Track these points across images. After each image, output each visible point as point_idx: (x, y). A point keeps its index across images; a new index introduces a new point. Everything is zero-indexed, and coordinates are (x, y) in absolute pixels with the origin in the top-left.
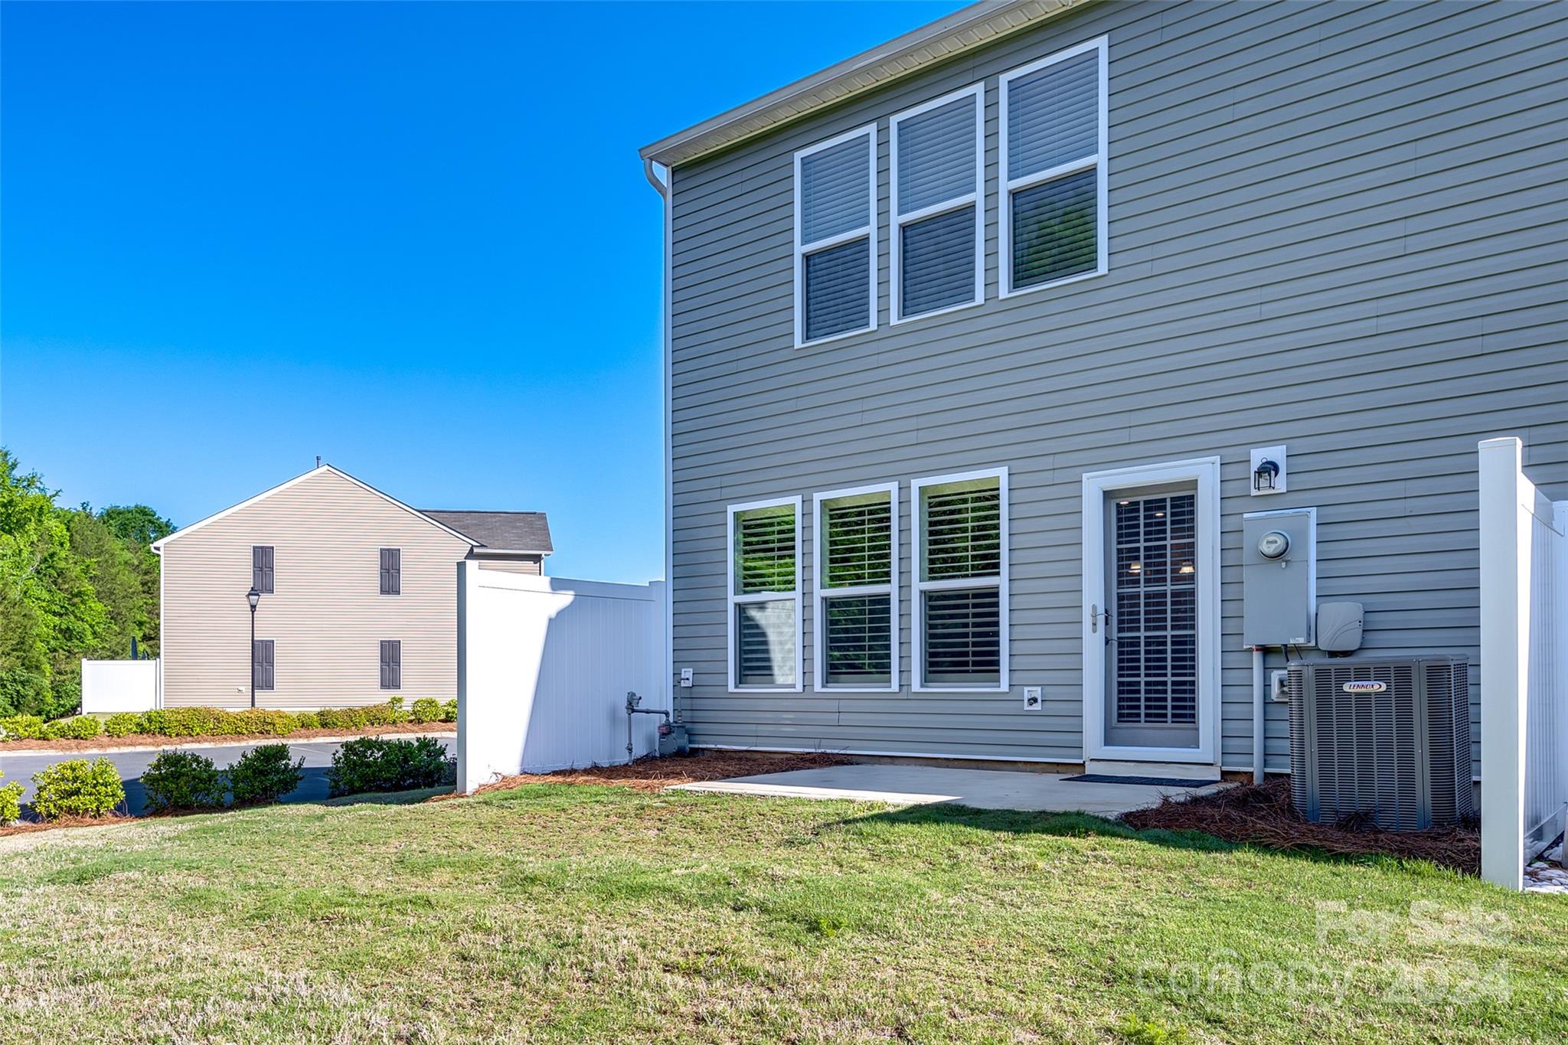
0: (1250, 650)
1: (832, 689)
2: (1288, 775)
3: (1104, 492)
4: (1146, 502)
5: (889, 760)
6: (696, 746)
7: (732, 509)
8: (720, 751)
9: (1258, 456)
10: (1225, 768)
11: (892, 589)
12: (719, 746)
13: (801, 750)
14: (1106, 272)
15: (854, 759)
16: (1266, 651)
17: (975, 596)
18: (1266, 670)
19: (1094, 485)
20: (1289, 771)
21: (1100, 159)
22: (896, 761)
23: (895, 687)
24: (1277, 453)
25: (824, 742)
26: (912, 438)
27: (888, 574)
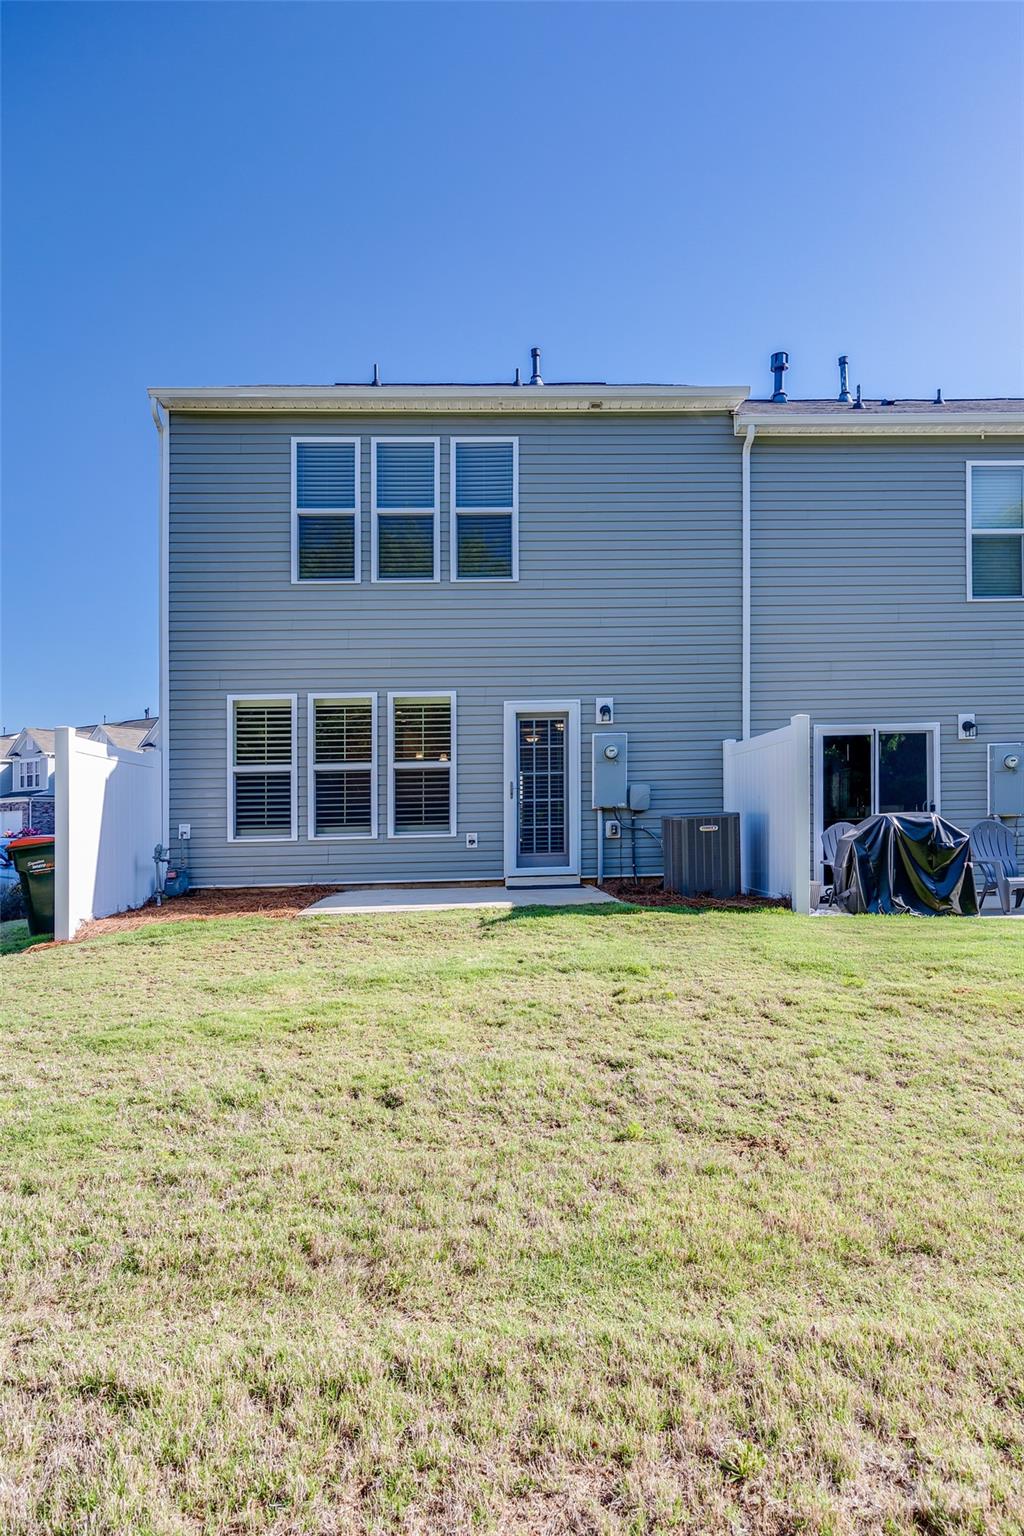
0: (596, 810)
1: (323, 838)
2: (662, 877)
3: (517, 714)
4: (537, 722)
5: (368, 887)
6: (194, 887)
7: (231, 698)
8: (218, 890)
9: (600, 702)
10: (583, 877)
11: (372, 766)
12: (217, 886)
13: (296, 884)
14: (517, 580)
15: (339, 888)
16: (604, 810)
17: (426, 774)
18: (604, 821)
19: (511, 708)
20: (662, 875)
21: (514, 510)
22: (374, 887)
23: (374, 835)
24: (609, 701)
25: (314, 877)
26: (388, 663)
27: (370, 756)
